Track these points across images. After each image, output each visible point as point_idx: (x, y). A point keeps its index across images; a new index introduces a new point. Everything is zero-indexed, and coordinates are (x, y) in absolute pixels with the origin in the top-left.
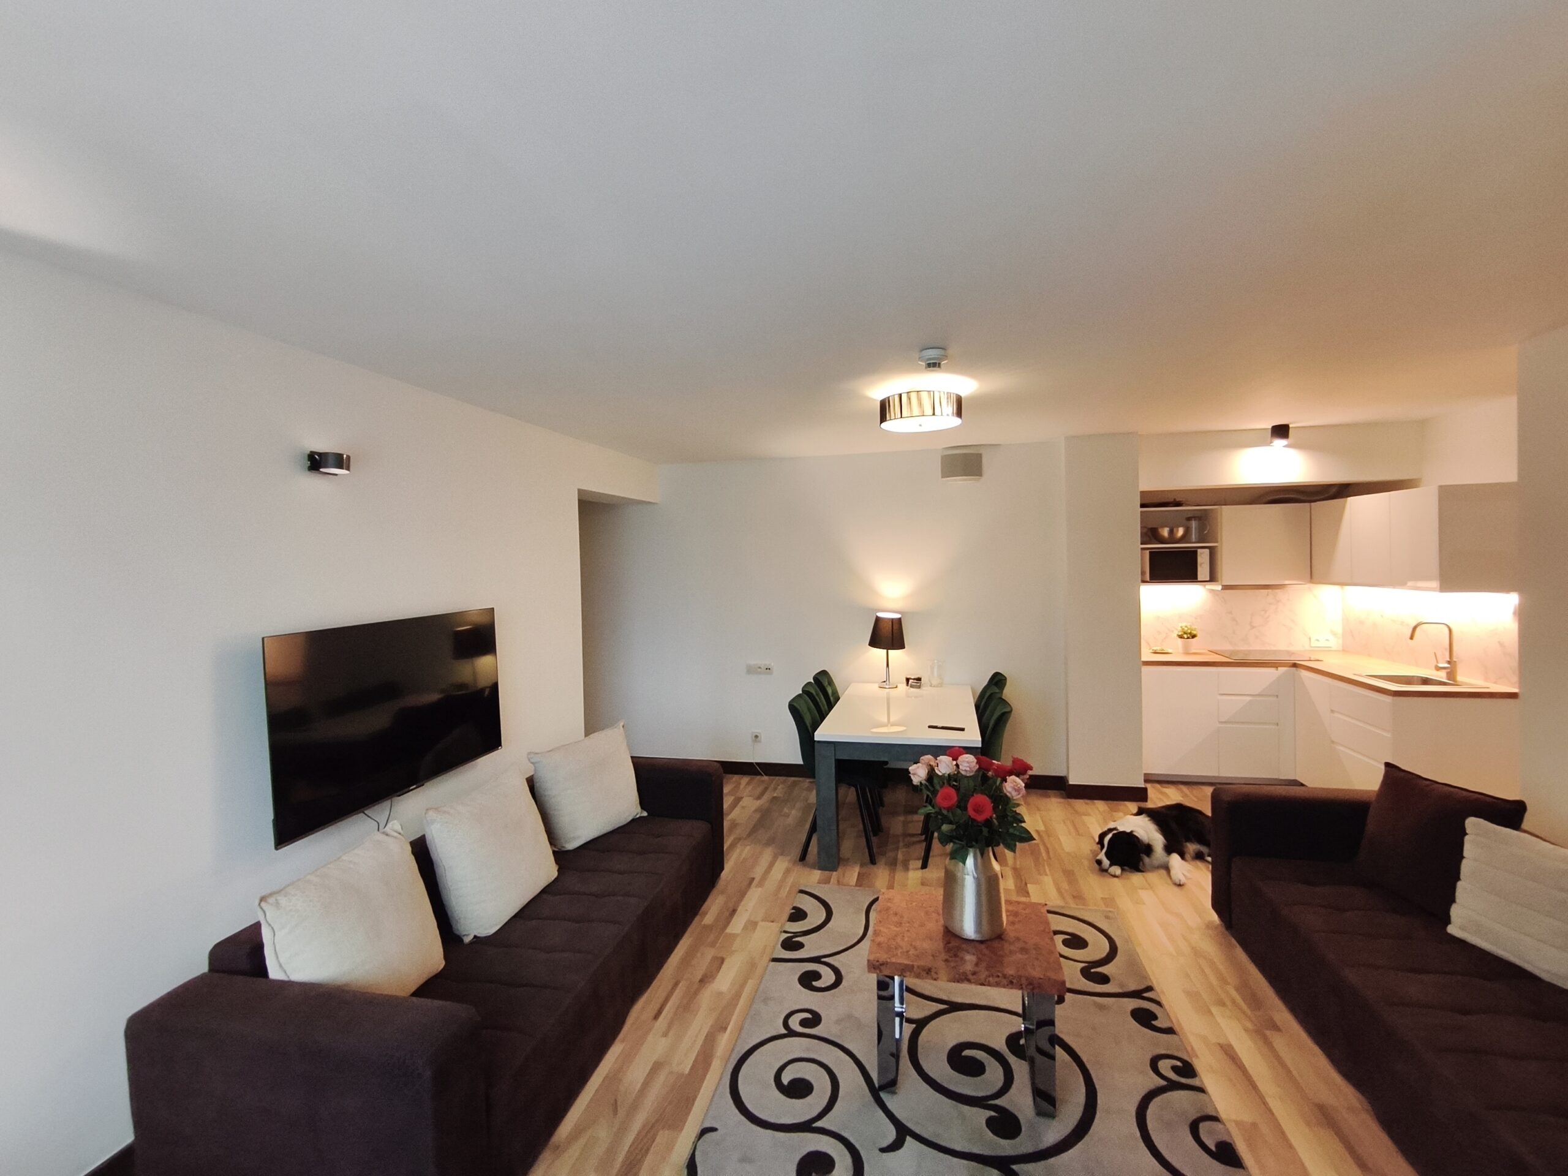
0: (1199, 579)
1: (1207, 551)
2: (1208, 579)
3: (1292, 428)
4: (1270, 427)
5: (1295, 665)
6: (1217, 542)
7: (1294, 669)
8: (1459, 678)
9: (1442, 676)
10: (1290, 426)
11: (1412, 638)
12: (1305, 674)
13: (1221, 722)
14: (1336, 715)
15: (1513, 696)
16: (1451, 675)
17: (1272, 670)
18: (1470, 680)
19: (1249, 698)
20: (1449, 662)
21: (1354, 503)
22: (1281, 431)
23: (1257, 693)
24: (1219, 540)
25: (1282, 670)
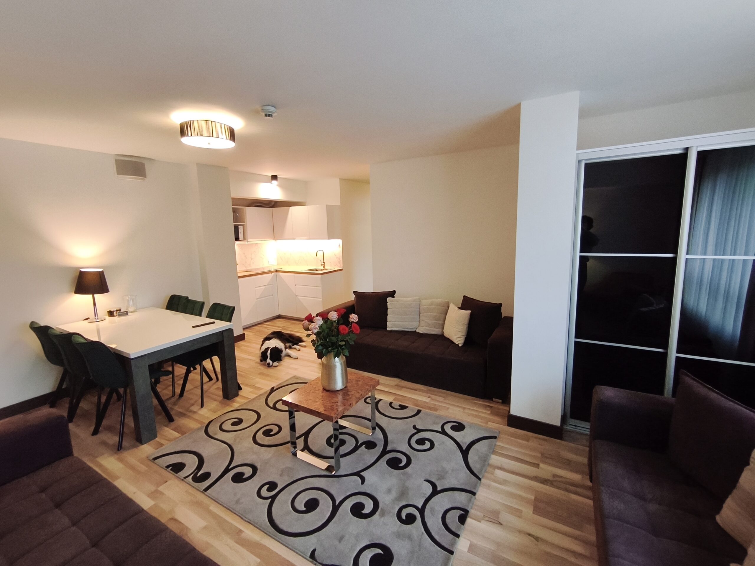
0: (240, 239)
1: (242, 226)
2: (243, 239)
3: (279, 177)
4: (271, 175)
5: (277, 271)
6: (245, 223)
7: (276, 273)
8: (326, 268)
9: (322, 267)
10: (278, 176)
11: (316, 256)
12: (281, 274)
13: (257, 299)
14: (297, 286)
15: (341, 270)
16: (324, 267)
17: (270, 275)
18: (329, 268)
19: (264, 287)
20: (323, 263)
21: (292, 209)
22: (275, 177)
23: (266, 284)
24: (245, 222)
25: (273, 273)
